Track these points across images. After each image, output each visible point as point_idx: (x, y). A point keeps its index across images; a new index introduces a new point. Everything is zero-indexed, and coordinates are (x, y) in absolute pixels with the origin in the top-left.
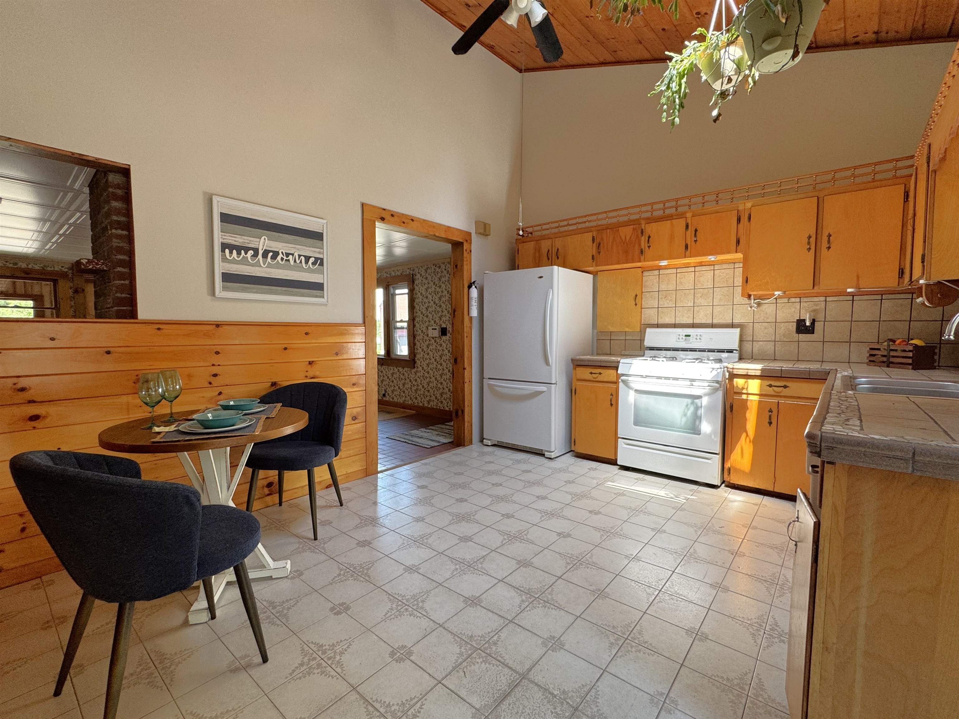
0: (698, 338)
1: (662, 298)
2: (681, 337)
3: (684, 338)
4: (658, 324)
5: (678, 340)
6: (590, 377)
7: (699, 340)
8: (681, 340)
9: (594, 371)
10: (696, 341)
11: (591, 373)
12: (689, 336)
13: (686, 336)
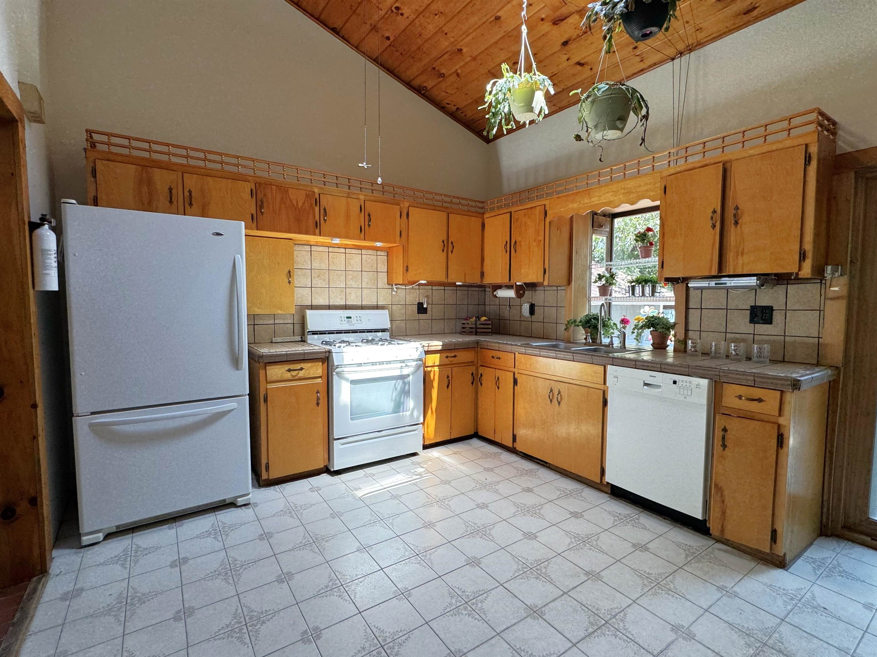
0: (359, 319)
1: (315, 277)
2: (343, 319)
3: (346, 319)
4: (312, 305)
5: (341, 322)
6: (288, 375)
7: (360, 322)
8: (344, 322)
9: (292, 367)
10: (357, 322)
11: (289, 370)
12: (350, 318)
13: (347, 318)
